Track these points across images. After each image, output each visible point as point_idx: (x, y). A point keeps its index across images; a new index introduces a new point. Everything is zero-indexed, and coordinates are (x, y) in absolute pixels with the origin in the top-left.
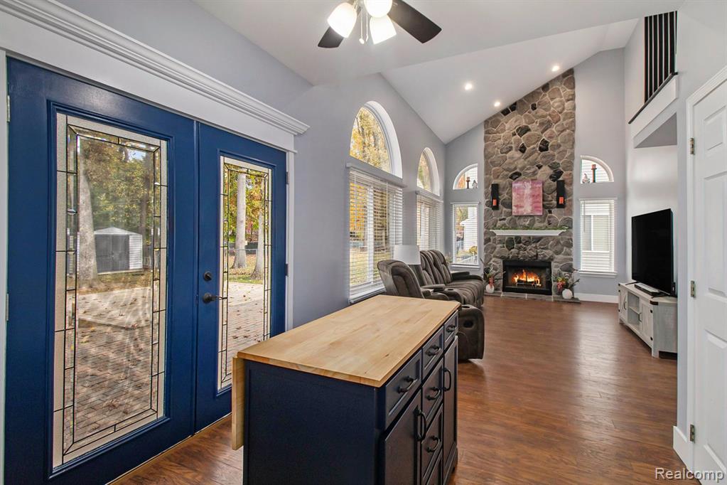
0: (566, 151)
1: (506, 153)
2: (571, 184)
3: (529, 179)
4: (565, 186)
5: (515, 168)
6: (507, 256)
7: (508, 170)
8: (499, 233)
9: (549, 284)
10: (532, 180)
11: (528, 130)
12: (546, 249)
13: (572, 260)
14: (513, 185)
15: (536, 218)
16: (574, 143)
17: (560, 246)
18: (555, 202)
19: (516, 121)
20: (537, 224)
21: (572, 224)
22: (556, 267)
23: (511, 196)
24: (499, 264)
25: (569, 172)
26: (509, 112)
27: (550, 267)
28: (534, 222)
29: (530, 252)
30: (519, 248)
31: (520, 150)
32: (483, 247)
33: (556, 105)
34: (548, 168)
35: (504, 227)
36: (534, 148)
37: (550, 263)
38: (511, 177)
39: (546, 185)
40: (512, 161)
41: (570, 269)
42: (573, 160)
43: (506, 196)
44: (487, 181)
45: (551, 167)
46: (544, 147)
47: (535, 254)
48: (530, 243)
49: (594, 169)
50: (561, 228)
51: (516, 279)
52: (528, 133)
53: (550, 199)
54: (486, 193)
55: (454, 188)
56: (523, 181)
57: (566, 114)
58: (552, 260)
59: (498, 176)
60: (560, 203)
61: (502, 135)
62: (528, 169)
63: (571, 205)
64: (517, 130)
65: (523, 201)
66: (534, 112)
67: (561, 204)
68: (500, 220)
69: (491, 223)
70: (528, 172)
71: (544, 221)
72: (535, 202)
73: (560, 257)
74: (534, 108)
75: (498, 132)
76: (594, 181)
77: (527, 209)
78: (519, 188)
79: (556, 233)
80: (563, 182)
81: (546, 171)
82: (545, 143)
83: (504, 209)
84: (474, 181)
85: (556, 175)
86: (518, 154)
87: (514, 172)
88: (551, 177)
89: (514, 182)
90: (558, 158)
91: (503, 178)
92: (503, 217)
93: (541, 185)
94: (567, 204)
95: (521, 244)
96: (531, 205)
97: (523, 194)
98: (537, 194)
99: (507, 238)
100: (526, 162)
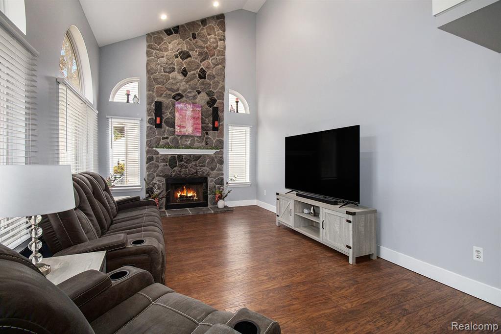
0: (219, 82)
1: (170, 73)
2: (223, 111)
3: (191, 102)
4: (219, 113)
5: (178, 90)
6: (170, 174)
7: (171, 90)
8: (162, 151)
9: (206, 198)
10: (193, 103)
11: (189, 56)
12: (204, 166)
13: (222, 174)
14: (176, 106)
15: (196, 139)
16: (224, 77)
17: (214, 164)
18: (211, 125)
19: (178, 44)
20: (196, 144)
21: (223, 145)
22: (212, 181)
23: (174, 116)
24: (162, 182)
25: (221, 101)
26: (172, 34)
27: (206, 182)
28: (194, 142)
29: (190, 169)
30: (181, 166)
31: (182, 73)
32: (145, 166)
33: (212, 40)
34: (206, 95)
35: (167, 146)
36: (194, 74)
37: (207, 178)
38: (174, 98)
39: (204, 109)
40: (174, 82)
41: (221, 182)
42: (224, 91)
43: (169, 115)
44: (150, 97)
45: (208, 94)
46: (202, 75)
47: (195, 171)
48: (191, 162)
49: (237, 102)
50: (215, 148)
51: (179, 195)
52: (189, 59)
53: (207, 122)
54: (148, 110)
55: (110, 101)
56: (185, 102)
57: (219, 51)
58: (209, 176)
59: (162, 94)
60: (216, 126)
61: (166, 54)
62: (189, 92)
63: (223, 129)
64: (179, 53)
65: (185, 122)
66: (194, 41)
67: (216, 128)
68: (164, 138)
69: (154, 141)
70: (189, 95)
71: (202, 143)
72: (195, 124)
73: (215, 172)
74: (194, 37)
75: (160, 50)
76: (237, 112)
77: (189, 129)
78: (182, 109)
79: (211, 152)
80: (217, 108)
81: (203, 98)
82: (203, 71)
83: (167, 128)
84: (135, 96)
85: (212, 102)
86: (180, 77)
87: (177, 93)
88: (208, 103)
89: (176, 102)
90: (213, 88)
91: (166, 96)
92: (166, 136)
93: (200, 109)
94: (220, 128)
95: (183, 162)
96: (192, 126)
97: (185, 115)
98: (197, 116)
99: (170, 156)
100: (187, 86)
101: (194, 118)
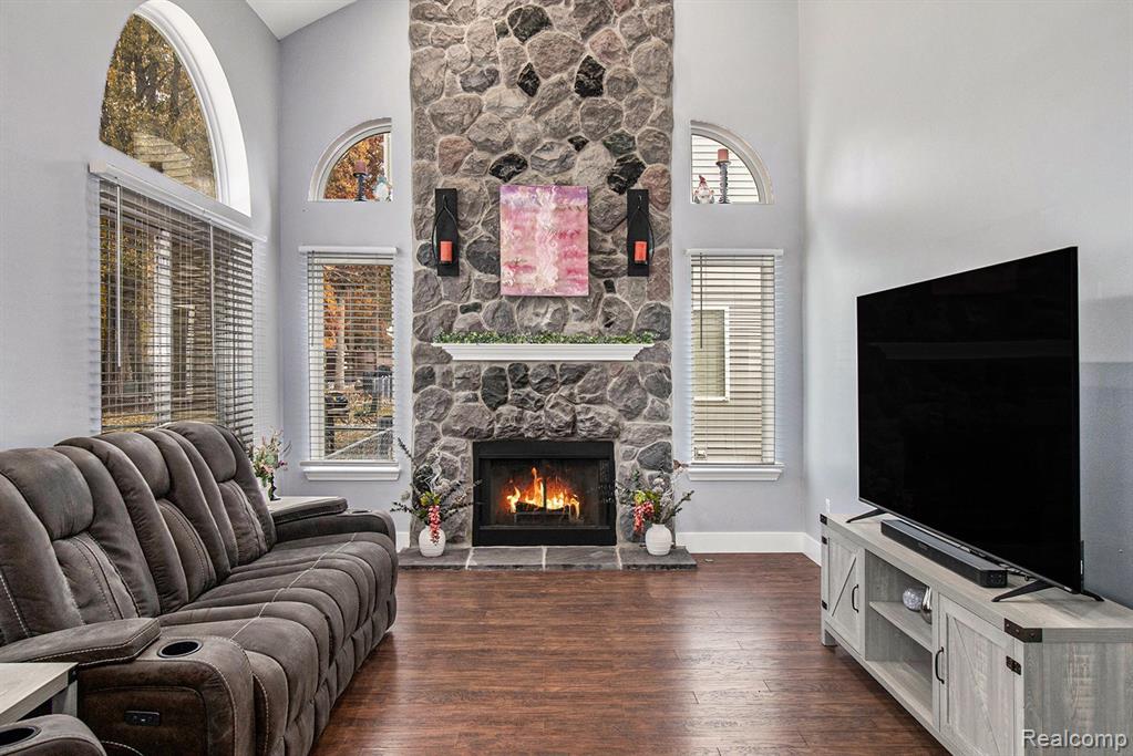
0: (651, 100)
1: (481, 89)
2: (666, 203)
3: (550, 180)
4: (652, 209)
5: (508, 143)
6: (484, 427)
7: (485, 146)
8: (461, 352)
9: (609, 512)
10: (559, 184)
11: (544, 23)
12: (600, 401)
13: (668, 432)
14: (503, 197)
15: (572, 306)
16: (671, 78)
17: (636, 393)
18: (622, 257)
20: (573, 327)
21: (669, 326)
22: (627, 456)
23: (496, 233)
24: (460, 454)
25: (660, 166)
27: (610, 459)
28: (565, 317)
29: (550, 415)
30: (522, 403)
31: (521, 85)
32: (411, 400)
34: (603, 149)
35: (477, 335)
36: (562, 83)
37: (611, 445)
38: (496, 172)
39: (598, 202)
40: (496, 119)
41: (663, 461)
42: (671, 130)
43: (482, 232)
44: (421, 177)
45: (611, 148)
46: (590, 83)
47: (568, 418)
48: (554, 385)
49: (724, 164)
50: (640, 336)
51: (513, 500)
52: (544, 33)
53: (609, 245)
54: (418, 220)
55: (310, 199)
56: (533, 184)
58: (617, 435)
59: (457, 165)
60: (637, 259)
61: (467, 28)
62: (544, 148)
63: (667, 268)
64: (512, 19)
65: (532, 250)
67: (641, 264)
68: (466, 310)
69: (435, 320)
70: (546, 156)
71: (592, 318)
73: (640, 423)
76: (724, 200)
77: (545, 274)
78: (520, 208)
79: (626, 352)
81: (594, 163)
82: (592, 68)
83: (477, 274)
85: (625, 175)
86: (515, 99)
87: (505, 154)
88: (611, 179)
89: (503, 187)
90: (628, 122)
91: (472, 170)
92: (473, 301)
93: (583, 202)
94: (656, 264)
95: (529, 389)
96: (556, 264)
97: (533, 228)
98: (572, 228)
99: (485, 368)
100: (540, 127)
101: (562, 235)
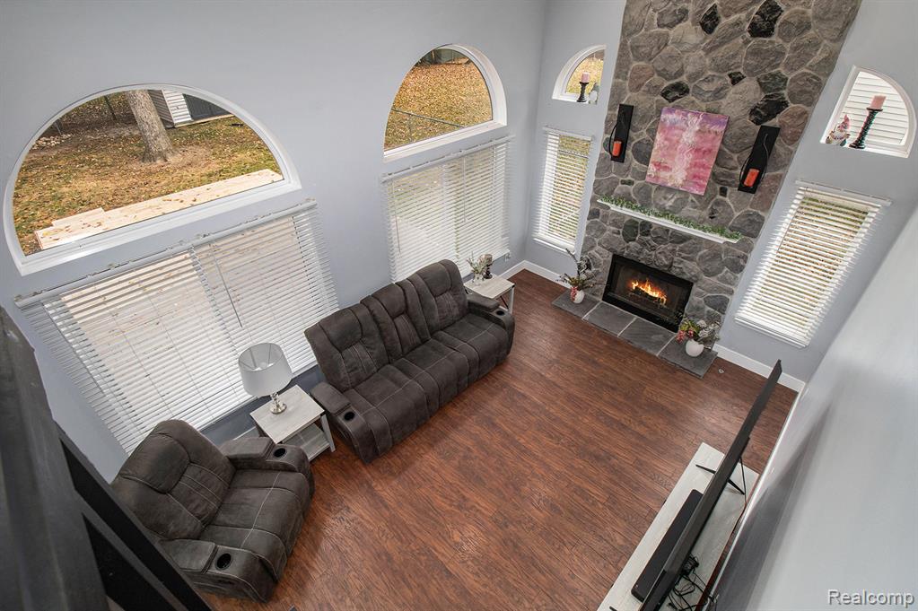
0: (817, 45)
1: (671, 25)
2: (793, 141)
3: (703, 106)
4: (779, 143)
5: (681, 72)
6: (620, 249)
7: (663, 74)
10: (708, 110)
12: (691, 260)
13: (730, 292)
14: (663, 116)
15: (691, 198)
17: (717, 264)
20: (688, 211)
22: (700, 295)
23: (653, 137)
24: (605, 258)
25: (802, 107)
27: (689, 290)
29: (659, 256)
30: (643, 244)
31: (702, 24)
32: (585, 221)
34: (755, 86)
35: (626, 200)
36: (738, 23)
37: (691, 284)
38: (664, 95)
39: (735, 128)
40: (677, 51)
41: (719, 307)
42: (829, 74)
44: (616, 92)
45: (763, 85)
46: (764, 24)
47: (668, 262)
48: (664, 241)
49: (873, 111)
51: (634, 285)
53: (732, 164)
54: (607, 121)
55: (554, 97)
56: (686, 108)
58: (697, 282)
59: (639, 87)
62: (707, 80)
63: (774, 190)
65: (672, 157)
68: (624, 182)
70: (705, 87)
71: (703, 208)
72: (695, 165)
77: (677, 175)
78: (673, 126)
80: (776, 130)
81: (749, 93)
82: (770, 10)
83: (635, 163)
86: (694, 36)
87: (675, 81)
88: (753, 112)
89: (667, 107)
91: (649, 91)
92: (629, 178)
93: (720, 129)
94: (765, 185)
95: (649, 238)
96: (687, 169)
97: (678, 142)
98: (707, 146)
99: (627, 219)
100: (707, 61)
101: (697, 150)
